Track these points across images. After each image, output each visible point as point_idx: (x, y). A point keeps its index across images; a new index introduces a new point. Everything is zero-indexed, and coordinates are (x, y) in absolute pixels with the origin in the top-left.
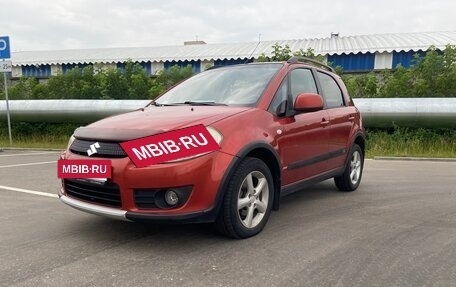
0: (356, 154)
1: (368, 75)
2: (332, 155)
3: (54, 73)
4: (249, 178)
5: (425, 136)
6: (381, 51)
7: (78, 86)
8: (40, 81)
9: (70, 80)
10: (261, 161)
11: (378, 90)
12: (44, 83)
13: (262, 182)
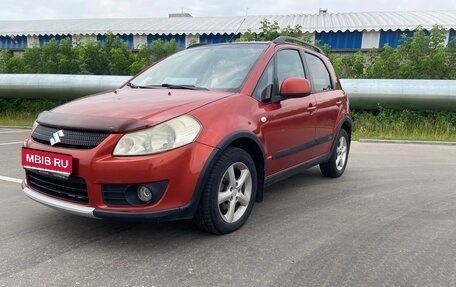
0: (342, 139)
1: (356, 55)
2: (318, 142)
3: (31, 44)
4: (231, 170)
5: (409, 117)
6: (369, 30)
7: (55, 60)
8: (15, 53)
9: (48, 53)
10: (244, 152)
11: (364, 70)
12: (19, 56)
13: (245, 173)
